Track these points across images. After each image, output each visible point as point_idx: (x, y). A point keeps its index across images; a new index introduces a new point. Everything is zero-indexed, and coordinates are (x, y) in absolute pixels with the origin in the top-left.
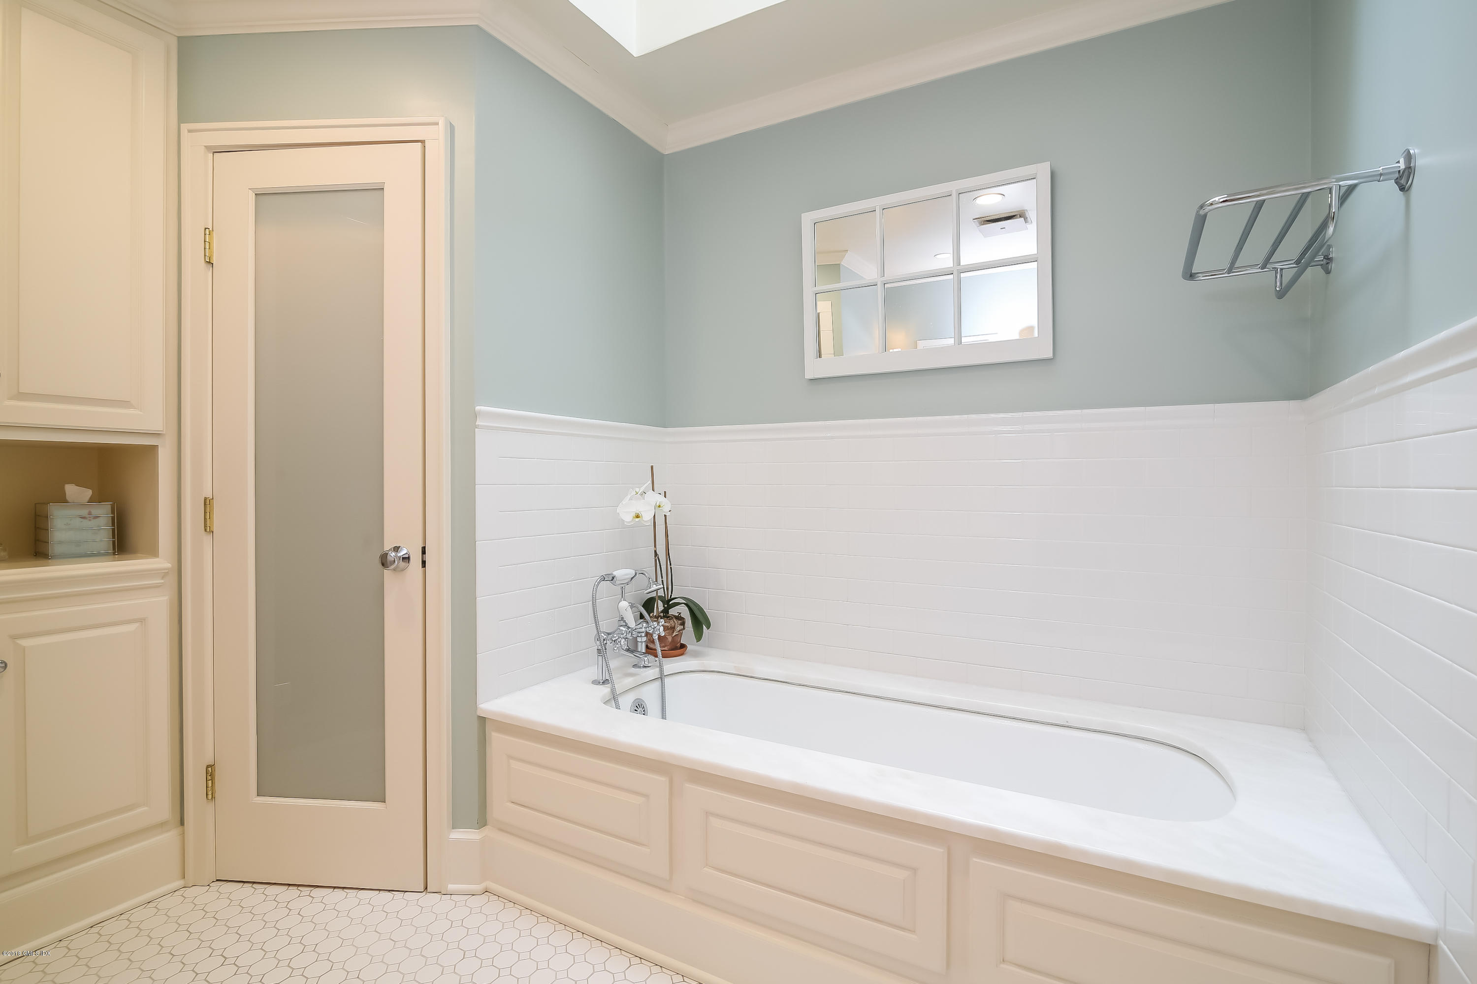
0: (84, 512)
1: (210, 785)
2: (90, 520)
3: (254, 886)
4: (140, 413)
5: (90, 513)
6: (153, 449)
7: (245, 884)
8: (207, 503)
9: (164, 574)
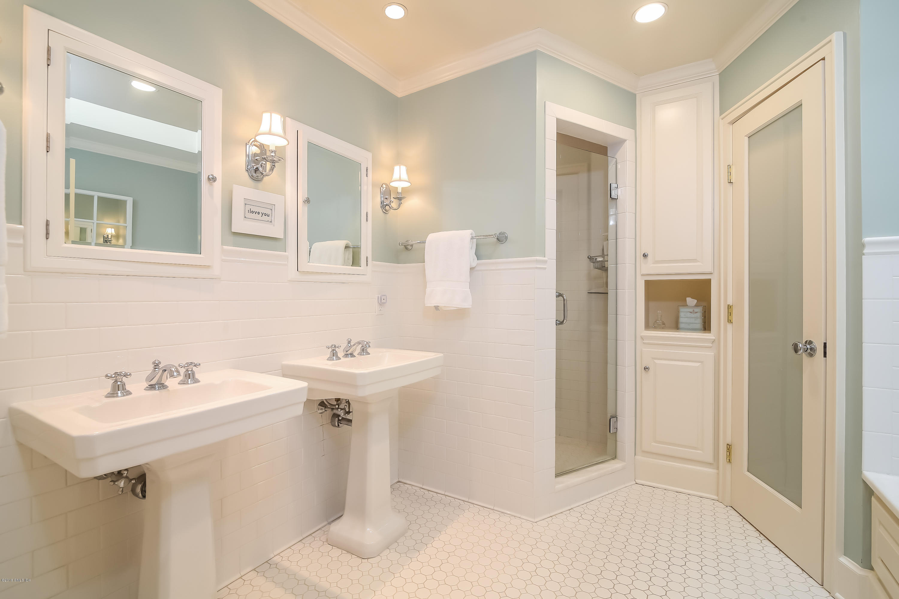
0: (691, 310)
1: (728, 454)
2: (694, 314)
3: (744, 520)
4: (701, 264)
5: (694, 310)
6: (709, 281)
7: (741, 516)
8: (729, 307)
9: (713, 341)
